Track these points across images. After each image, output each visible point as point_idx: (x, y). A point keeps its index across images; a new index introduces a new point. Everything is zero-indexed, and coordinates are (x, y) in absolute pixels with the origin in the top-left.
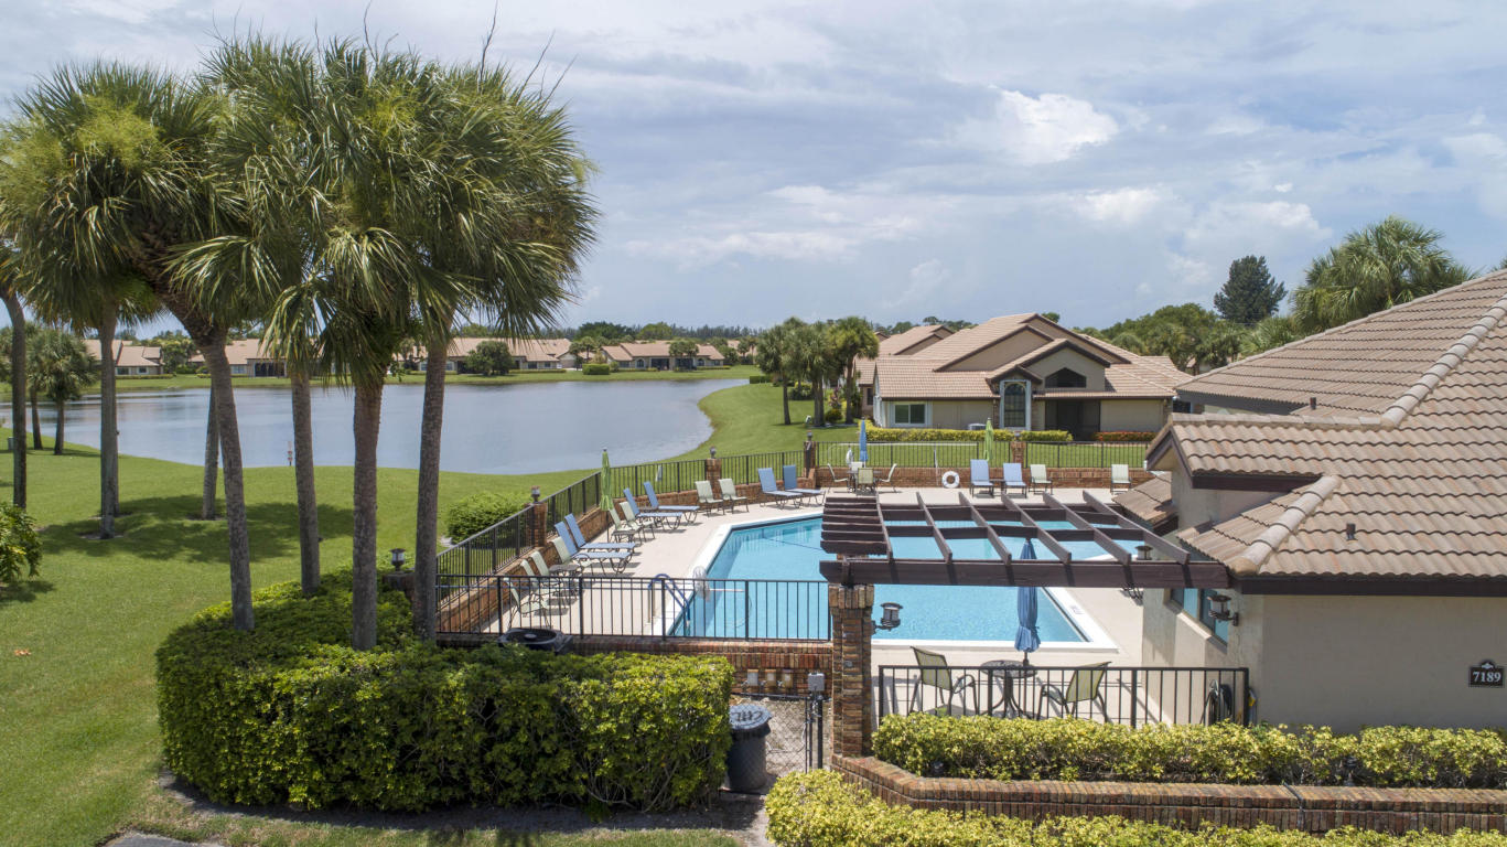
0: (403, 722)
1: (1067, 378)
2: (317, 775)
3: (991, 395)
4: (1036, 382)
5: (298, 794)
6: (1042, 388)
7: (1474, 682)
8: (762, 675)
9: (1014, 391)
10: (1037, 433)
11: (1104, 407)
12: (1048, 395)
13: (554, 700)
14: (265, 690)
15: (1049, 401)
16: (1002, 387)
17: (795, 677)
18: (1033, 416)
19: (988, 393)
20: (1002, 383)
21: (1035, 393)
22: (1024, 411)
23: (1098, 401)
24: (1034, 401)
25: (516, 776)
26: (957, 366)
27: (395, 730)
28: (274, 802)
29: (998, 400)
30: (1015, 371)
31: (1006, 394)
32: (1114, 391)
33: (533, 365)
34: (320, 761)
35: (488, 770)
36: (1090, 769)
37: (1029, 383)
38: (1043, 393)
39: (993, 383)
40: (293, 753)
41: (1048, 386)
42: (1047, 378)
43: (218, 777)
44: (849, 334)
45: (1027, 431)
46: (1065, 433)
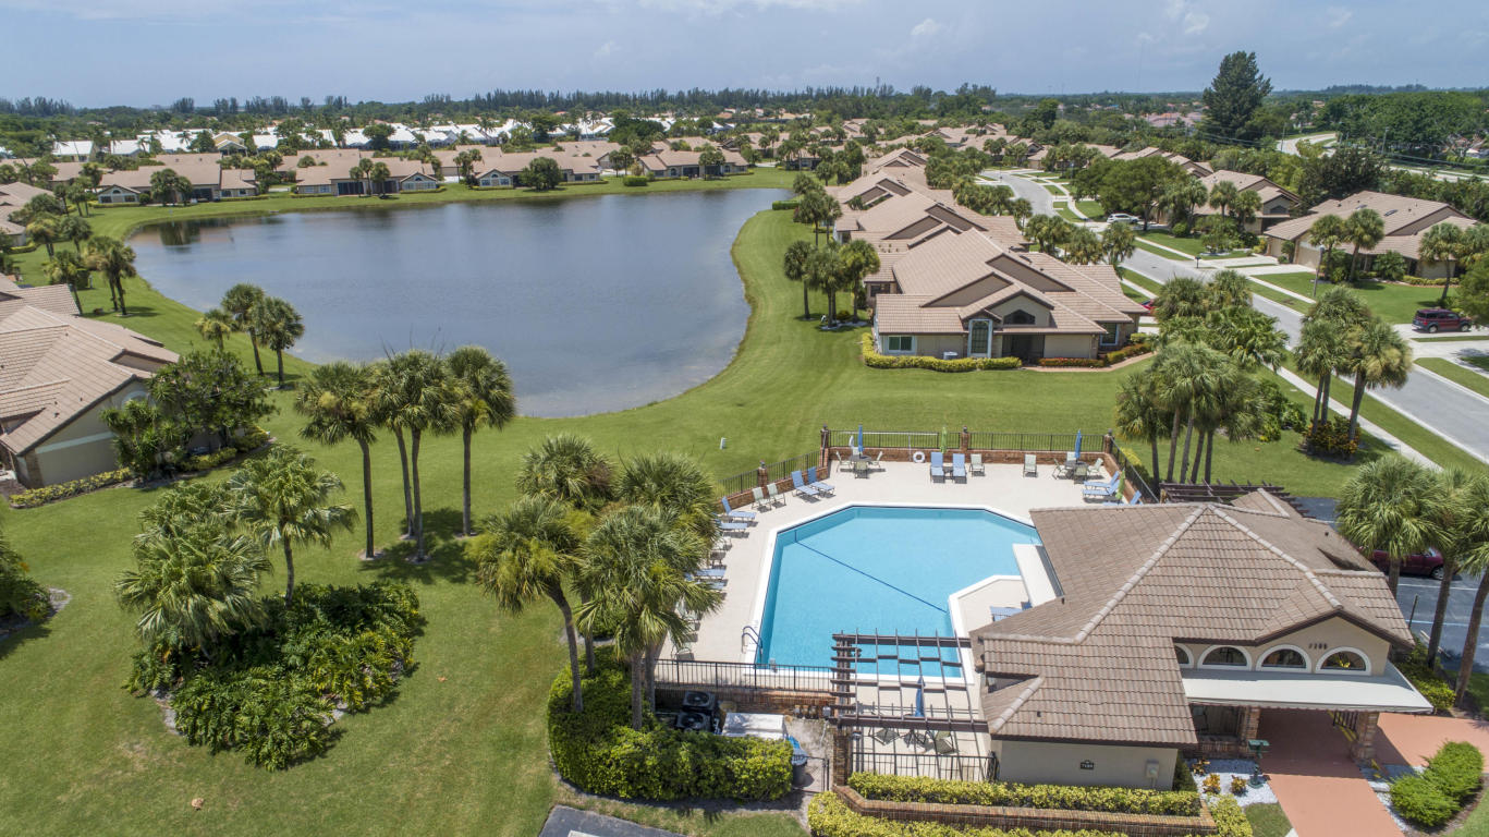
0: (665, 773)
1: (1020, 318)
2: (630, 788)
3: (962, 331)
4: (996, 321)
5: (623, 794)
6: (1001, 325)
7: (1082, 767)
8: (802, 708)
9: (980, 328)
10: (995, 360)
11: (1047, 339)
12: (1005, 331)
13: (725, 767)
14: (607, 756)
15: (1005, 335)
16: (971, 325)
17: (817, 708)
18: (993, 346)
19: (960, 329)
20: (971, 322)
21: (995, 329)
22: (986, 341)
23: (1043, 335)
24: (994, 335)
25: (710, 791)
26: (940, 302)
27: (661, 775)
28: (612, 794)
29: (967, 334)
30: (981, 313)
31: (974, 329)
32: (1055, 326)
33: (579, 177)
34: (631, 782)
35: (698, 789)
36: (931, 798)
37: (991, 322)
38: (1002, 329)
39: (965, 321)
40: (620, 778)
41: (1006, 322)
42: (1006, 317)
43: (587, 783)
44: (857, 256)
45: (987, 358)
46: (1016, 359)
